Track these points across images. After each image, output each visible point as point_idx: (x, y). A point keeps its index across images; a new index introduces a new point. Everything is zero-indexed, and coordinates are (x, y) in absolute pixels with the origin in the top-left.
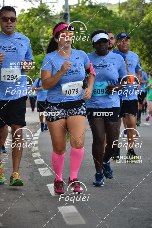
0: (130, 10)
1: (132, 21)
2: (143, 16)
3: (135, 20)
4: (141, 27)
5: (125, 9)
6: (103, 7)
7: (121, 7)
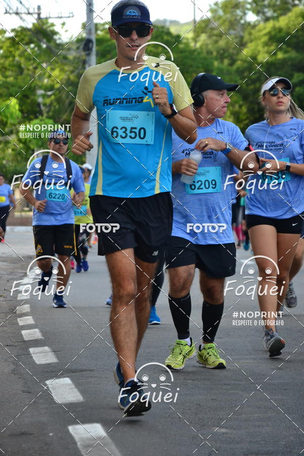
0: (217, 35)
1: (219, 56)
2: (242, 47)
3: (226, 55)
4: (238, 68)
5: (206, 33)
6: (163, 27)
7: (198, 28)
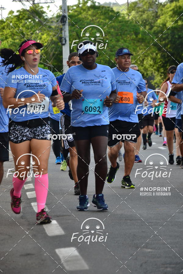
0: (141, 12)
1: (143, 24)
2: (157, 19)
3: (147, 23)
4: (155, 31)
5: (135, 10)
6: (108, 7)
7: (130, 7)
